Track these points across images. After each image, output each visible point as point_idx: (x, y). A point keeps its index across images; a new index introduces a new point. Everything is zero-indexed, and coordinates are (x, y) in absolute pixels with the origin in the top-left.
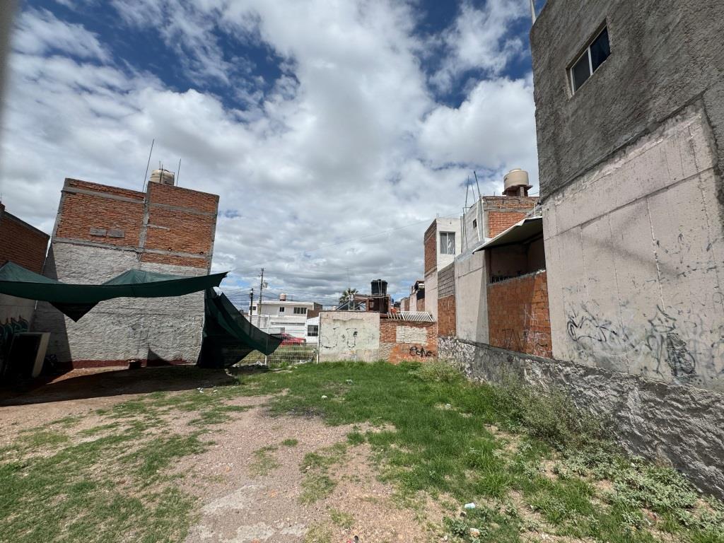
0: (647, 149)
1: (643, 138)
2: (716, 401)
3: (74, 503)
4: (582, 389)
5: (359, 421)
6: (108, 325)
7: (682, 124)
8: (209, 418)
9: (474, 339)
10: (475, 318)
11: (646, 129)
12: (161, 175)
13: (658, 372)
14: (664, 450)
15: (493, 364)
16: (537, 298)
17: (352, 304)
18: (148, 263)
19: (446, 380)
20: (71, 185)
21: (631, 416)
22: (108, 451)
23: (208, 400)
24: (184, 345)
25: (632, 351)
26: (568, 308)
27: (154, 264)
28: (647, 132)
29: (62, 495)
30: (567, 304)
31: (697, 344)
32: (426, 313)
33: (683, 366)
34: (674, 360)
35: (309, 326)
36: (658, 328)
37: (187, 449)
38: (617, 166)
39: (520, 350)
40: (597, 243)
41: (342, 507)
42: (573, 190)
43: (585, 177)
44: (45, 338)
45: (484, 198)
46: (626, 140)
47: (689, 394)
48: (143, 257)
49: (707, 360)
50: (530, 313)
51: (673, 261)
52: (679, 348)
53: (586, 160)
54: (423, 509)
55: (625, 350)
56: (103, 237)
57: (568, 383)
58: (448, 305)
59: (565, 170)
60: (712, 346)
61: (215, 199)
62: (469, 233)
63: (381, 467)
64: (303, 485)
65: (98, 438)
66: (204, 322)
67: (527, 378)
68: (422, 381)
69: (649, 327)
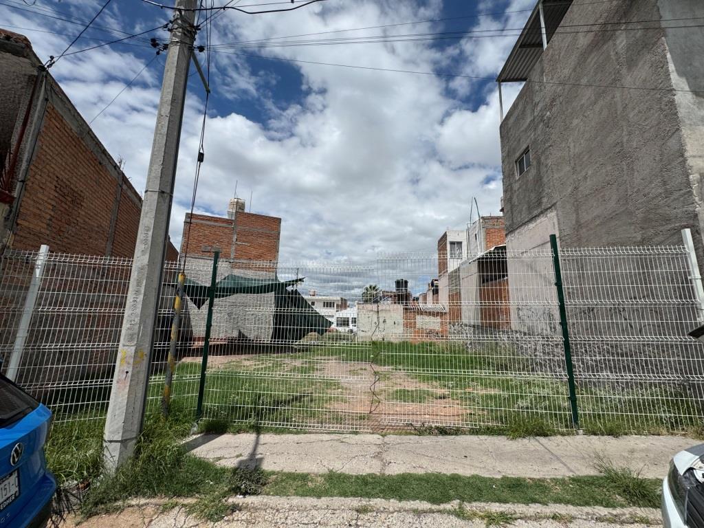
0: (542, 221)
1: (541, 215)
4: (523, 345)
7: (551, 214)
9: (472, 323)
11: (542, 211)
13: (546, 330)
16: (505, 294)
18: (237, 270)
20: (190, 217)
21: (539, 354)
24: (261, 328)
25: (539, 321)
27: (241, 270)
31: (556, 315)
32: (439, 306)
35: (338, 318)
36: (546, 309)
38: (534, 225)
39: (497, 327)
40: (527, 265)
42: (518, 233)
43: (523, 228)
45: (482, 218)
46: (536, 213)
48: (234, 265)
53: (522, 218)
56: (208, 252)
57: (518, 343)
59: (515, 219)
61: (278, 221)
62: (472, 243)
67: (501, 344)
69: (543, 308)
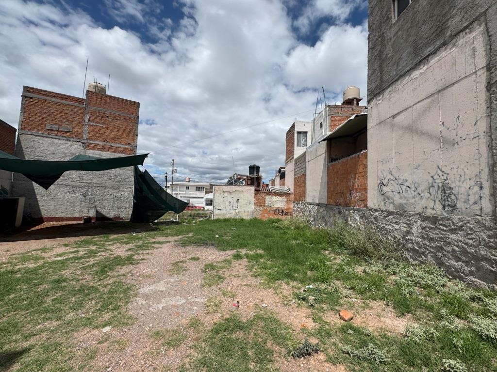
0: (443, 56)
1: (441, 49)
2: (467, 223)
3: (53, 289)
4: (384, 225)
5: (240, 248)
6: (66, 193)
7: (469, 35)
8: (140, 247)
9: (317, 202)
10: (318, 188)
11: (444, 42)
12: (96, 86)
13: (433, 209)
14: (432, 256)
15: (328, 216)
16: (360, 170)
17: (235, 181)
18: (91, 151)
19: (297, 228)
20: (29, 91)
21: (413, 238)
22: (73, 264)
23: (139, 239)
24: (120, 208)
25: (419, 197)
26: (380, 174)
27: (96, 151)
28: (444, 44)
29: (45, 285)
30: (379, 171)
31: (460, 189)
32: (286, 188)
33: (450, 203)
34: (445, 200)
35: (206, 199)
36: (437, 181)
37: (127, 262)
38: (422, 71)
39: (347, 205)
40: (403, 128)
41: (229, 288)
42: (390, 91)
43: (399, 82)
44: (22, 201)
45: (328, 106)
46: (429, 51)
47: (451, 220)
48: (87, 146)
49: (465, 197)
50: (355, 180)
51: (451, 135)
52: (449, 192)
53: (400, 69)
54: (280, 289)
55: (414, 197)
56: (56, 131)
57: (376, 223)
58: (300, 182)
59: (385, 78)
60: (469, 188)
61: (137, 105)
62: (316, 131)
63: (254, 270)
64: (204, 279)
65: (65, 258)
66: (133, 192)
67: (350, 223)
68: (281, 228)
69: (431, 180)
